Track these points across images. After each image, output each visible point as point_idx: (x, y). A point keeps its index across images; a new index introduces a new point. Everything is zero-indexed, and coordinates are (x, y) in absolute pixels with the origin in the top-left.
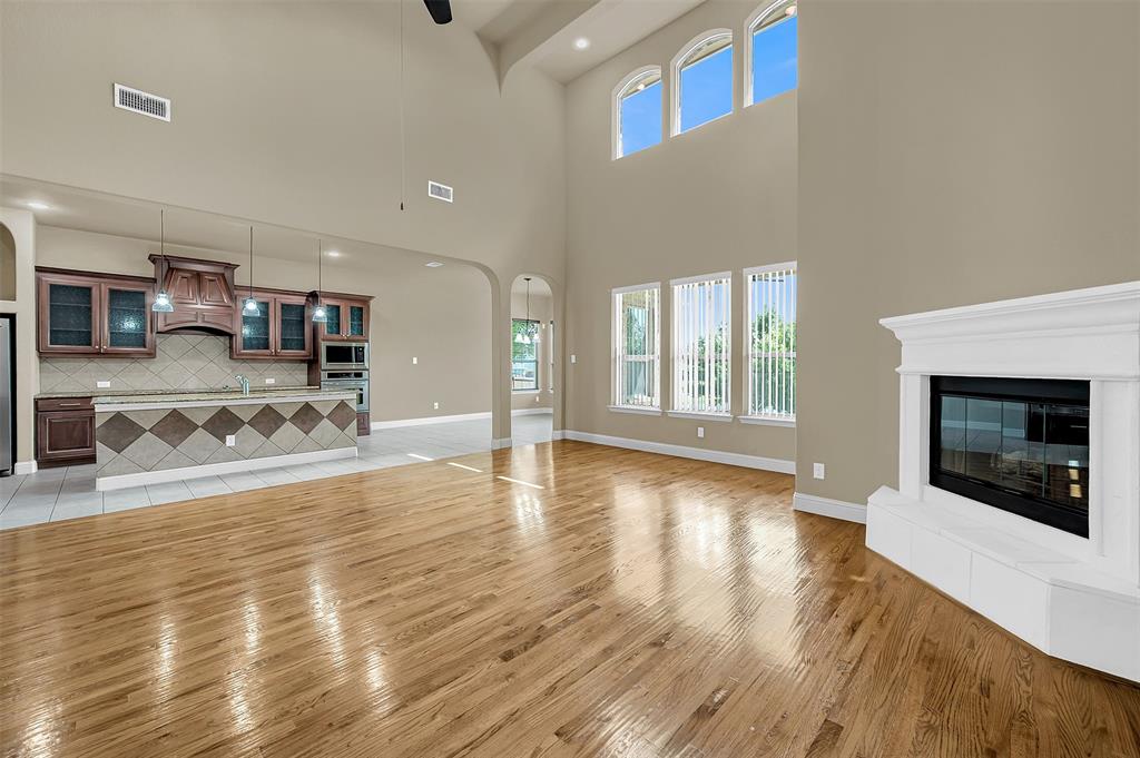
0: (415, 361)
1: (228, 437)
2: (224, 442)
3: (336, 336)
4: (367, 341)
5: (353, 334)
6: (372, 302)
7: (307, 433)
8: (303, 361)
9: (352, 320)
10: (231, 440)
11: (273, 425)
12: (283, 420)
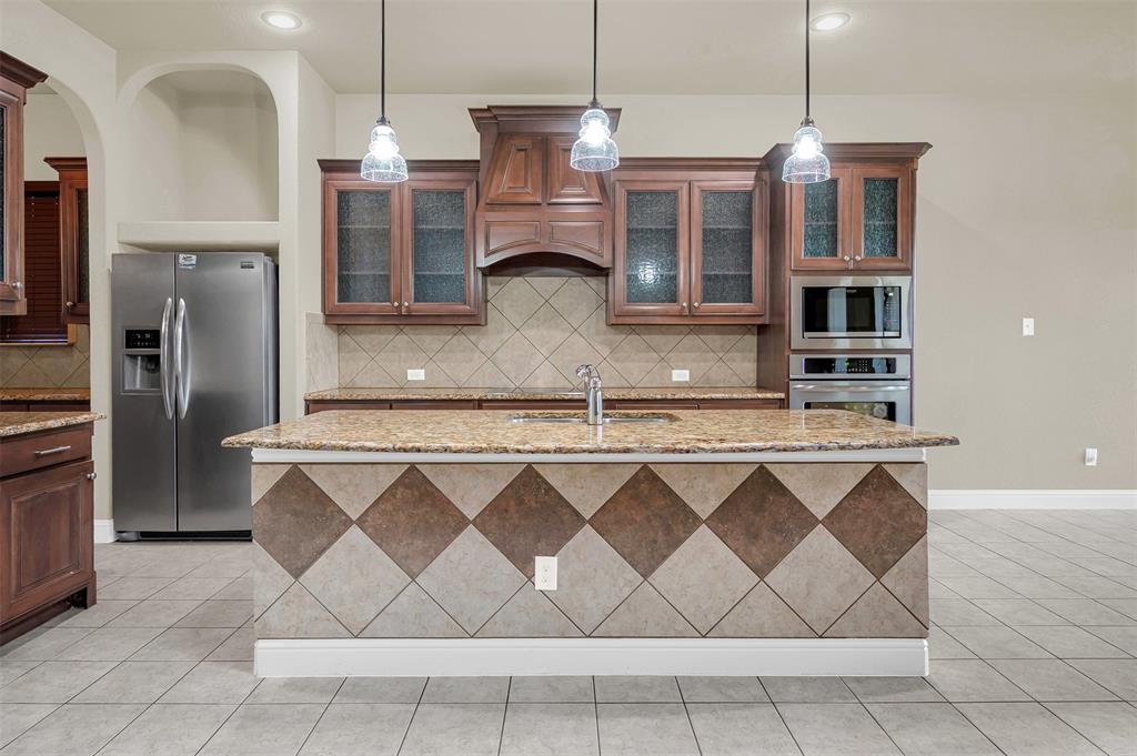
0: (1028, 327)
1: (539, 559)
2: (531, 577)
3: (826, 262)
4: (908, 271)
5: (870, 252)
6: (923, 163)
7: (761, 572)
8: (744, 329)
9: (870, 213)
10: (547, 571)
11: (661, 537)
12: (689, 520)
